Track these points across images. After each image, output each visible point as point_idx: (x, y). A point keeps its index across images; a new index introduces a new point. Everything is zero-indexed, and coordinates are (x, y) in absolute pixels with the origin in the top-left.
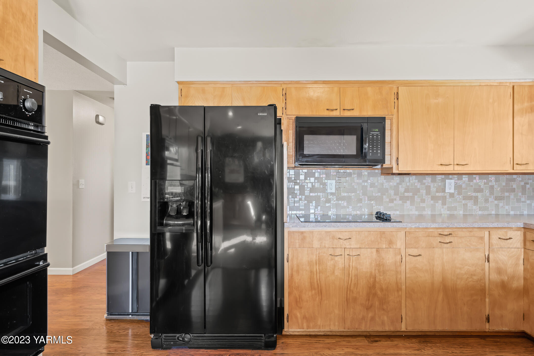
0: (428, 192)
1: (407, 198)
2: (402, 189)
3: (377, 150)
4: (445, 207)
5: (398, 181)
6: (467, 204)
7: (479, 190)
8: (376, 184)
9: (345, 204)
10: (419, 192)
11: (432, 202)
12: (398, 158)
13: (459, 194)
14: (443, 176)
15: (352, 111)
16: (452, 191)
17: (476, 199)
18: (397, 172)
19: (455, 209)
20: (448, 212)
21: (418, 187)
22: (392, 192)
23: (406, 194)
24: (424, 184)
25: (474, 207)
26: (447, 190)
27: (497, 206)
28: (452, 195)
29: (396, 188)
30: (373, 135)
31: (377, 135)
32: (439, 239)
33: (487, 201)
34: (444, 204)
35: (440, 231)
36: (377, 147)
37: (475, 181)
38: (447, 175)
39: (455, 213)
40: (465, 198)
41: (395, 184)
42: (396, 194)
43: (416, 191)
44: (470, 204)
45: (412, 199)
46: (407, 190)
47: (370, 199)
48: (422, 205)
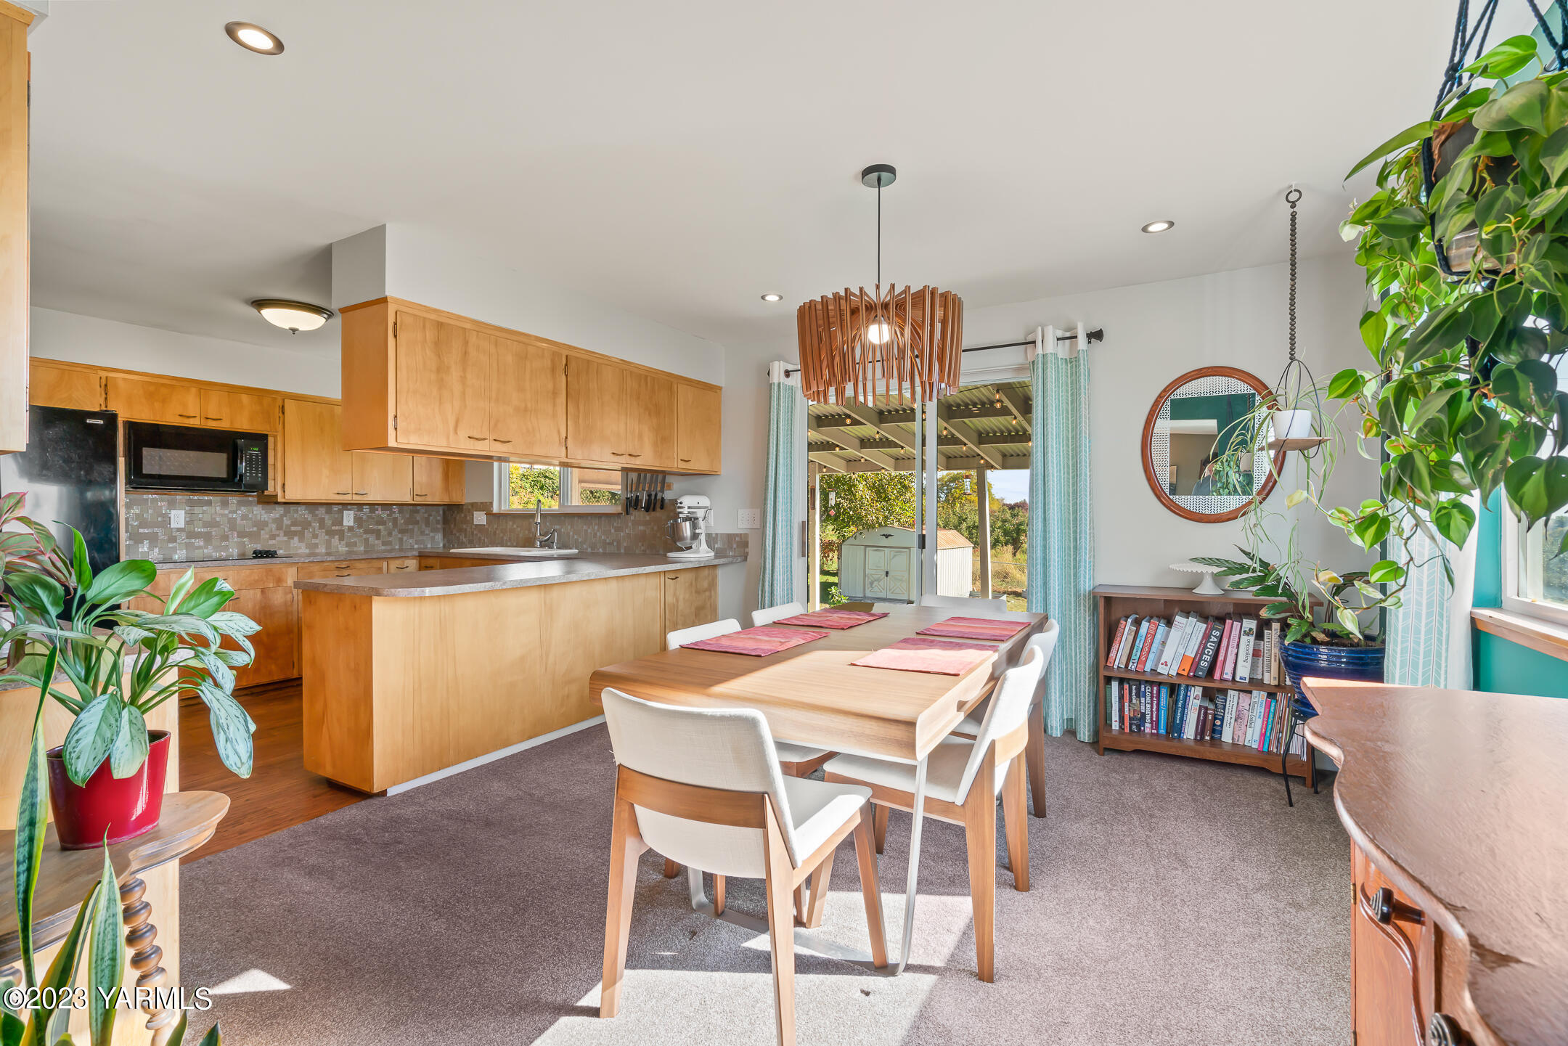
0: (322, 525)
1: (295, 533)
2: (286, 521)
3: (257, 474)
4: (343, 542)
5: (282, 512)
6: (368, 539)
7: (382, 522)
8: (250, 516)
9: (202, 543)
10: (310, 525)
11: (327, 537)
12: (284, 485)
13: (359, 527)
14: (340, 507)
15: (219, 422)
16: (351, 524)
17: (378, 533)
18: (284, 500)
19: (355, 544)
20: (347, 549)
21: (309, 519)
22: (274, 526)
23: (293, 528)
24: (317, 515)
25: (376, 542)
26: (345, 523)
27: (401, 540)
28: (351, 528)
29: (279, 522)
30: (251, 455)
31: (257, 455)
32: (337, 573)
33: (390, 534)
34: (341, 539)
35: (337, 564)
36: (257, 470)
37: (377, 512)
38: (346, 506)
39: (355, 549)
40: (367, 532)
41: (277, 516)
42: (279, 528)
43: (306, 525)
44: (372, 539)
45: (301, 535)
46: (294, 524)
47: (241, 535)
48: (314, 541)
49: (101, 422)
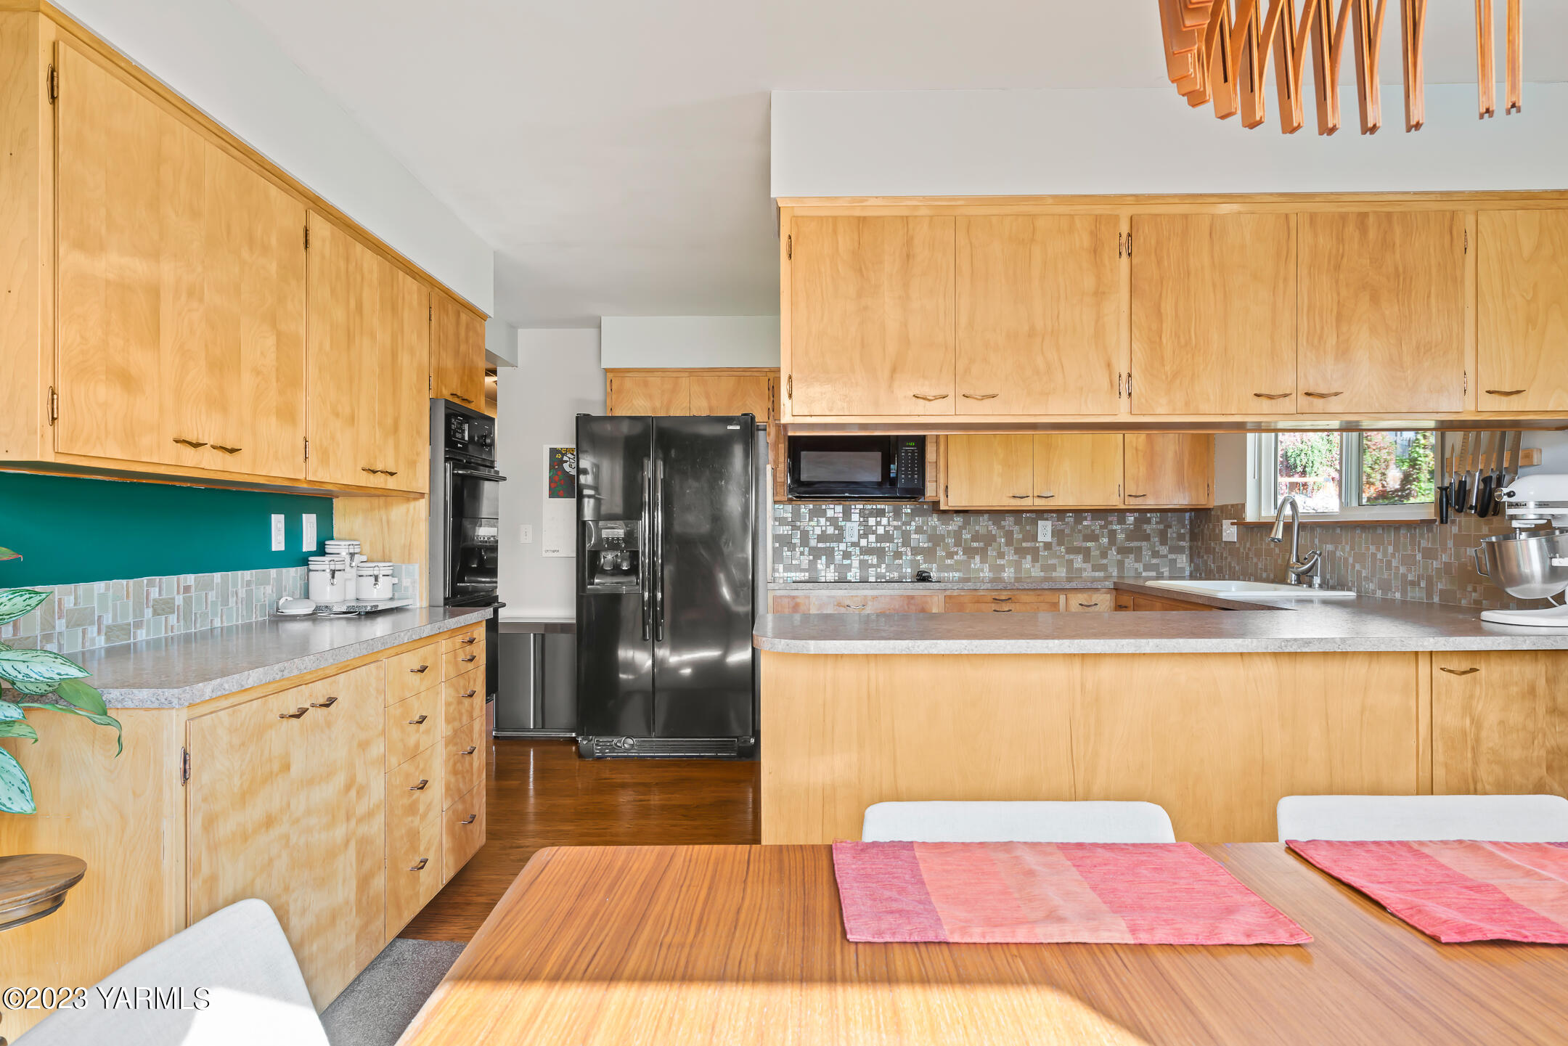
0: (1010, 541)
1: (976, 551)
2: (966, 536)
3: (913, 475)
4: (1038, 565)
5: (960, 524)
6: (1072, 561)
7: (1093, 537)
8: (925, 528)
9: (875, 561)
10: (995, 541)
11: (1016, 557)
12: (947, 487)
13: (1060, 543)
14: (1034, 515)
16: (1048, 539)
17: (1086, 553)
18: (947, 508)
19: (1054, 568)
20: (1042, 574)
21: (994, 532)
22: (950, 541)
23: (975, 545)
24: (1004, 527)
25: (1085, 565)
26: (1041, 538)
27: (1121, 564)
28: (1048, 546)
29: (957, 535)
30: (906, 452)
31: (913, 452)
32: (994, 606)
33: (1104, 555)
34: (1035, 559)
35: (995, 594)
36: (913, 471)
37: (1085, 523)
38: (1041, 514)
39: (1054, 574)
40: (1069, 551)
41: (956, 528)
42: (957, 544)
43: (990, 540)
44: (1078, 561)
45: (983, 552)
46: (975, 538)
47: (916, 551)
48: (1000, 562)
49: (738, 428)
